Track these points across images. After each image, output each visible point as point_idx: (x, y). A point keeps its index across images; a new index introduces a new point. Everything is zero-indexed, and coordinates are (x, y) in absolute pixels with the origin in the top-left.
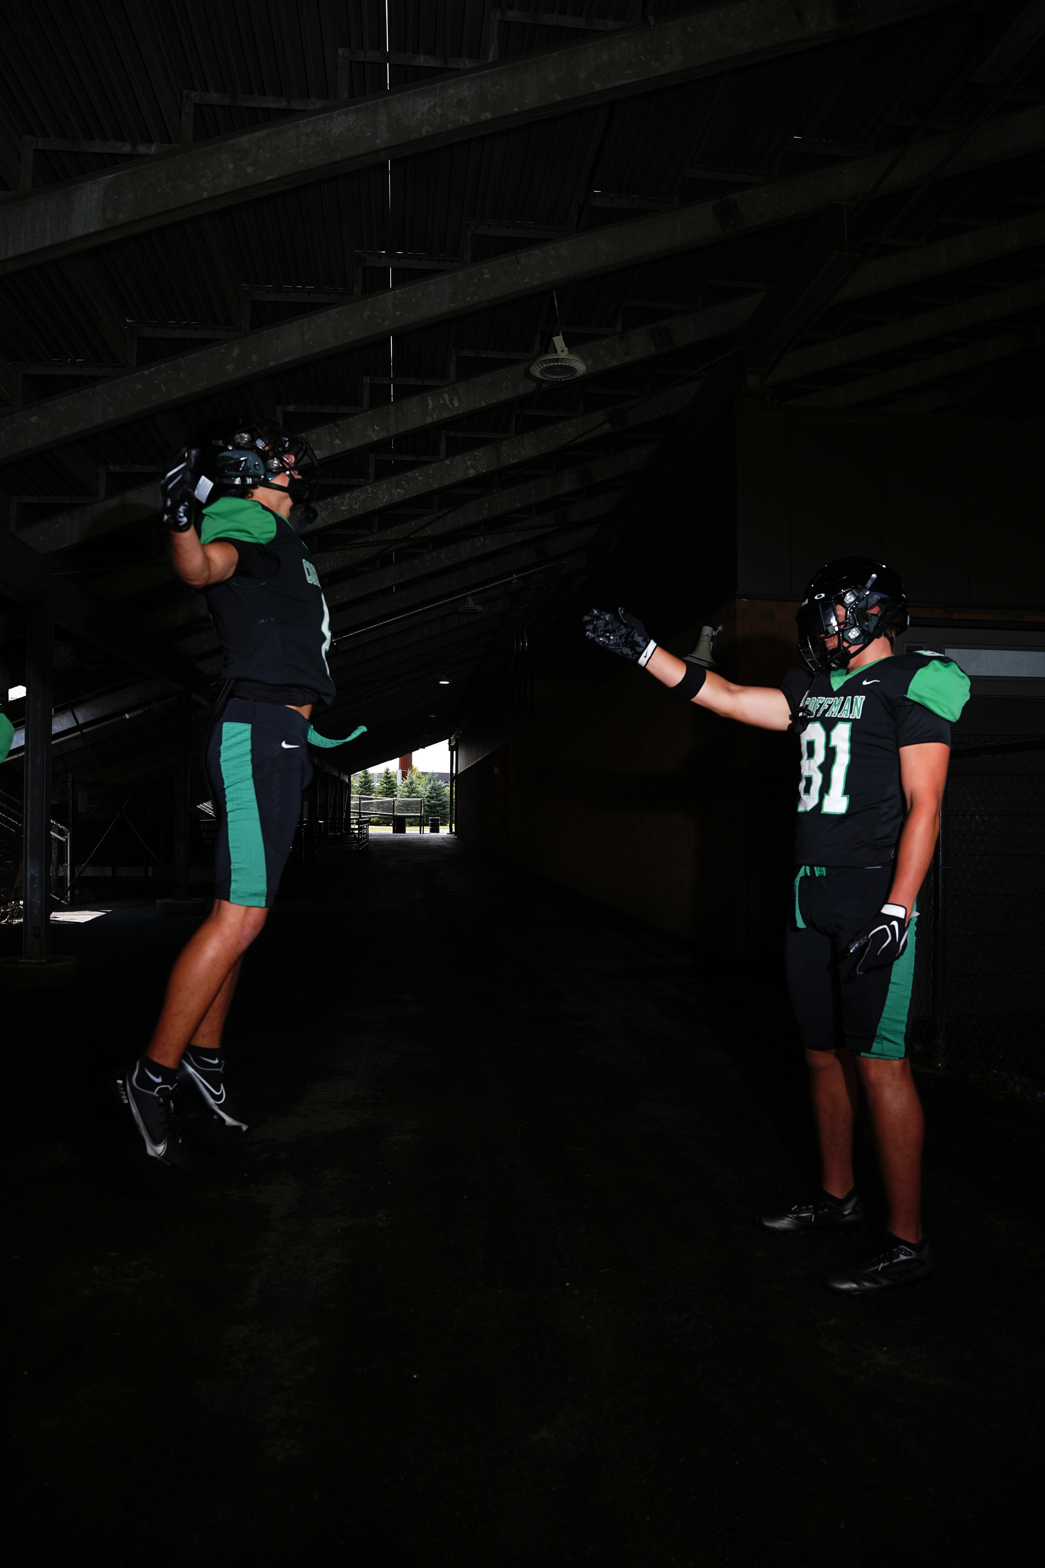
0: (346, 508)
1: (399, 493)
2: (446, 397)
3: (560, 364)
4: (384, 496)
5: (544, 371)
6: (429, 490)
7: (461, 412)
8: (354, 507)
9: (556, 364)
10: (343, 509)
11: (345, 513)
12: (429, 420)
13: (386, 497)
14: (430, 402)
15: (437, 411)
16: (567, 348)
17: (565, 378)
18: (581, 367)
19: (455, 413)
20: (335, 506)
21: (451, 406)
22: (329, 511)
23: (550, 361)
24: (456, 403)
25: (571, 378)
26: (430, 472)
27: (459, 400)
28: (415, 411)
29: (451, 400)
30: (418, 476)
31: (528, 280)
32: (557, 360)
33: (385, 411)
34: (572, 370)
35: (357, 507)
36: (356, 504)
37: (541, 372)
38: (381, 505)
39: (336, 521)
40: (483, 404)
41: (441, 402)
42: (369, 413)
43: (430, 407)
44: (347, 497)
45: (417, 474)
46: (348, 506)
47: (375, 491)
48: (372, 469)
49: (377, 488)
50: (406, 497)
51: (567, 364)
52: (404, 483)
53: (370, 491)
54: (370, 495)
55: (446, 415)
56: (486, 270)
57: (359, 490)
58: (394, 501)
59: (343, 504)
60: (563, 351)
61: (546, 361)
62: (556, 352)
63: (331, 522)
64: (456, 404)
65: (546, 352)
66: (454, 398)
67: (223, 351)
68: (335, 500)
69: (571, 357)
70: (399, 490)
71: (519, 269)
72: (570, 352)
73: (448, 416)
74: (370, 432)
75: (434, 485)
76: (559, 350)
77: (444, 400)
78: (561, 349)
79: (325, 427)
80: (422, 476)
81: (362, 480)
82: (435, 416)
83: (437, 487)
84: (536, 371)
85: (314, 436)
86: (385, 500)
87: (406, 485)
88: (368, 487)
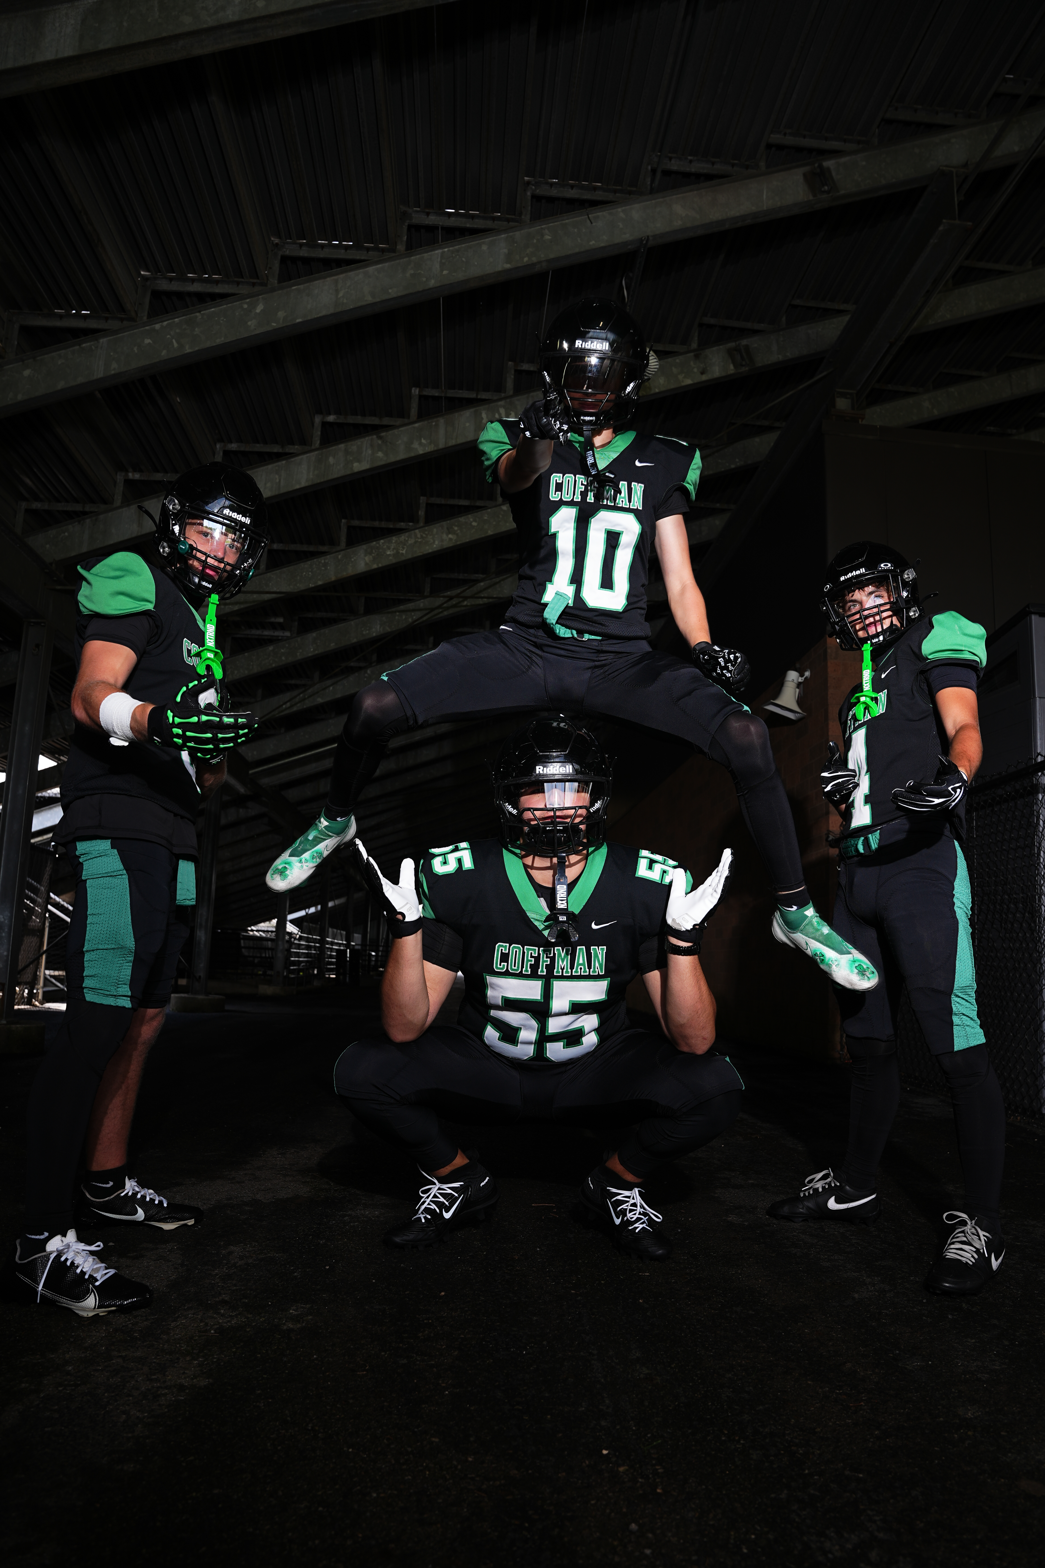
0: (392, 553)
1: (451, 539)
4: (434, 542)
6: (483, 536)
8: (401, 552)
10: (388, 553)
11: (391, 558)
13: (437, 542)
14: (484, 416)
20: (381, 550)
22: (373, 555)
26: (486, 518)
30: (471, 522)
31: (593, 242)
33: (434, 424)
35: (404, 552)
36: (404, 548)
38: (430, 551)
39: (380, 565)
42: (416, 425)
44: (394, 541)
45: (471, 520)
46: (395, 551)
47: (424, 535)
48: (422, 513)
49: (427, 533)
50: (458, 543)
52: (456, 528)
53: (419, 536)
54: (419, 540)
56: (546, 231)
57: (407, 534)
58: (445, 547)
59: (389, 548)
63: (375, 566)
67: (245, 306)
68: (381, 543)
70: (450, 536)
71: (584, 230)
74: (416, 445)
75: (489, 532)
79: (367, 438)
80: (476, 521)
81: (411, 524)
83: (492, 533)
85: (354, 448)
86: (435, 546)
87: (459, 531)
88: (417, 531)
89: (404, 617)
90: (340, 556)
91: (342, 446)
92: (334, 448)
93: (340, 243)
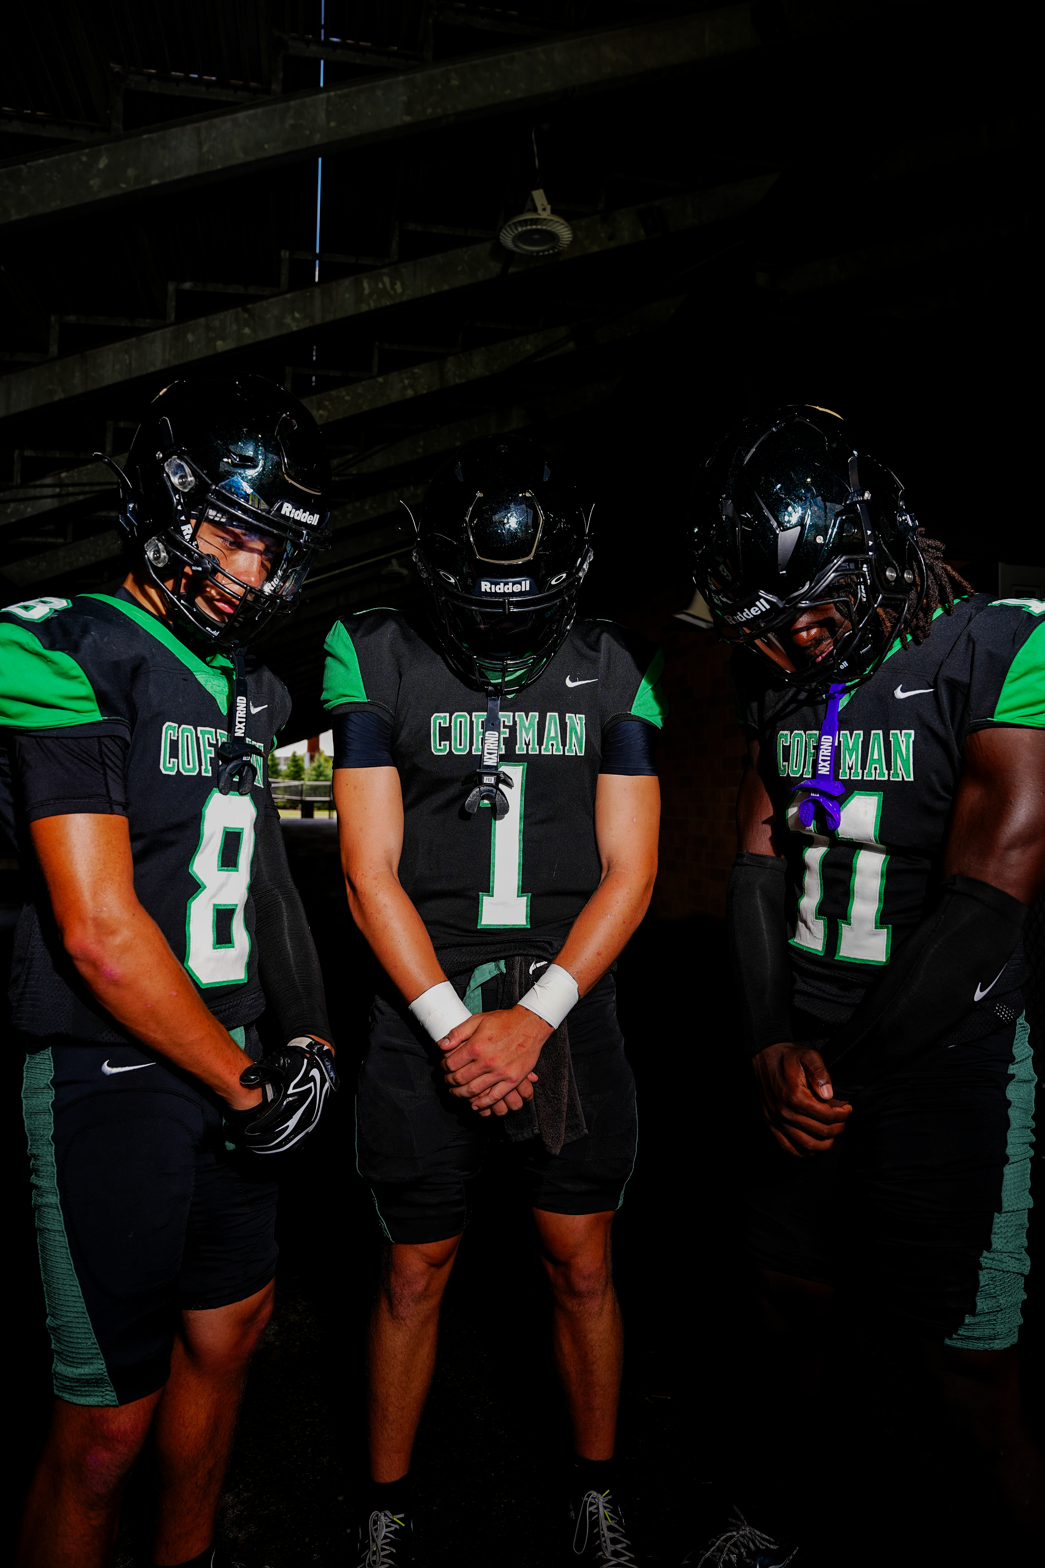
2: (386, 280)
3: (539, 227)
5: (517, 239)
6: (357, 412)
7: (405, 299)
9: (534, 227)
12: (363, 308)
14: (366, 285)
15: (375, 297)
16: (549, 206)
17: (543, 252)
18: (565, 235)
19: (398, 300)
21: (392, 292)
23: (525, 223)
24: (399, 288)
25: (551, 252)
26: (360, 391)
27: (403, 285)
28: (347, 296)
29: (393, 284)
30: (347, 398)
32: (536, 222)
33: (307, 292)
34: (553, 238)
37: (514, 241)
40: (433, 290)
41: (380, 286)
42: (288, 295)
43: (367, 291)
51: (549, 229)
52: (328, 404)
55: (384, 303)
60: (544, 209)
61: (521, 224)
62: (535, 210)
64: (399, 290)
65: (521, 212)
66: (397, 281)
67: (84, 159)
69: (555, 218)
70: (321, 412)
72: (553, 212)
73: (388, 303)
74: (288, 320)
76: (540, 208)
77: (384, 284)
78: (543, 207)
80: (352, 398)
82: (372, 304)
84: (507, 238)
85: (217, 323)
87: (331, 407)
91: (202, 320)
92: (192, 323)
93: (200, 76)
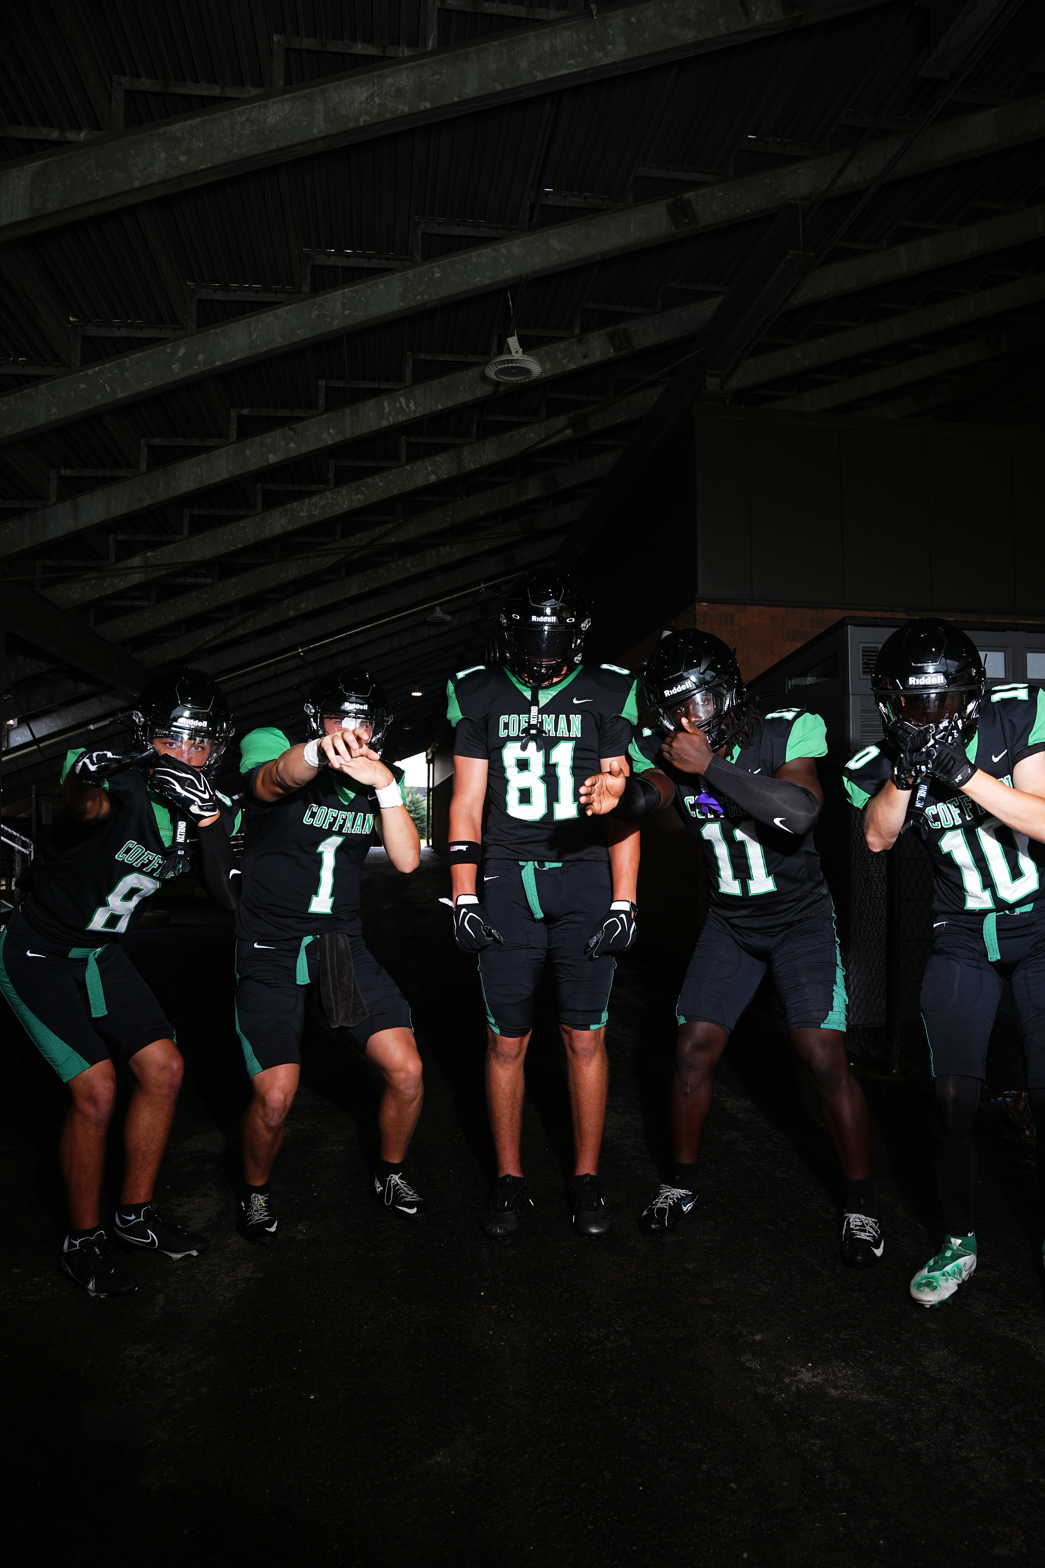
0: (305, 514)
1: (359, 499)
2: (402, 400)
3: (514, 365)
4: (344, 502)
5: (500, 372)
6: (389, 495)
7: (417, 415)
8: (314, 513)
9: (510, 365)
10: (302, 515)
11: (304, 519)
12: (385, 423)
13: (346, 503)
14: (386, 405)
15: (393, 414)
16: (521, 349)
17: (521, 380)
18: (536, 369)
19: (411, 416)
20: (295, 513)
21: (407, 410)
22: (288, 517)
23: (505, 362)
25: (527, 380)
26: (391, 478)
27: (415, 403)
28: (371, 414)
29: (408, 403)
30: (378, 482)
31: (479, 278)
32: (512, 361)
33: (340, 414)
34: (527, 371)
35: (317, 513)
36: (316, 510)
37: (496, 374)
38: (341, 511)
39: (295, 527)
40: (440, 407)
41: (398, 405)
42: (324, 416)
43: (387, 410)
44: (306, 503)
45: (377, 480)
46: (308, 513)
47: (334, 497)
48: (331, 475)
49: (337, 494)
50: (367, 503)
51: (522, 366)
52: (364, 489)
53: (329, 497)
54: (330, 501)
55: (402, 418)
56: (436, 269)
57: (318, 496)
58: (354, 507)
59: (302, 510)
60: (517, 352)
61: (500, 362)
62: (511, 353)
63: (290, 528)
64: (413, 407)
65: (500, 353)
66: (411, 401)
67: (168, 350)
68: (295, 506)
69: (526, 358)
70: (359, 496)
71: (470, 267)
72: (523, 353)
73: (404, 419)
74: (325, 435)
75: (395, 491)
76: (513, 351)
77: (401, 403)
78: (516, 350)
79: (279, 430)
80: (382, 482)
81: (321, 486)
82: (391, 420)
83: (397, 493)
84: (491, 372)
85: (269, 440)
86: (345, 506)
87: (366, 491)
88: (328, 493)
89: (318, 560)
90: (257, 519)
91: (257, 438)
92: (250, 440)
